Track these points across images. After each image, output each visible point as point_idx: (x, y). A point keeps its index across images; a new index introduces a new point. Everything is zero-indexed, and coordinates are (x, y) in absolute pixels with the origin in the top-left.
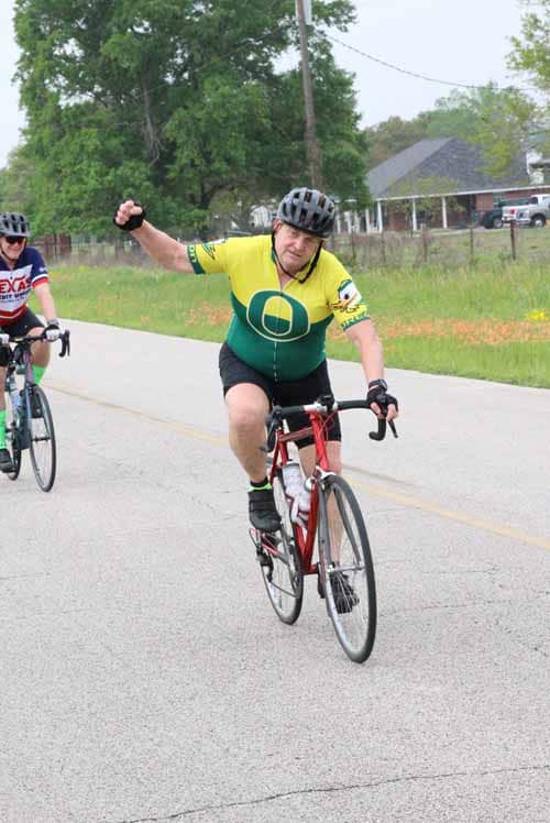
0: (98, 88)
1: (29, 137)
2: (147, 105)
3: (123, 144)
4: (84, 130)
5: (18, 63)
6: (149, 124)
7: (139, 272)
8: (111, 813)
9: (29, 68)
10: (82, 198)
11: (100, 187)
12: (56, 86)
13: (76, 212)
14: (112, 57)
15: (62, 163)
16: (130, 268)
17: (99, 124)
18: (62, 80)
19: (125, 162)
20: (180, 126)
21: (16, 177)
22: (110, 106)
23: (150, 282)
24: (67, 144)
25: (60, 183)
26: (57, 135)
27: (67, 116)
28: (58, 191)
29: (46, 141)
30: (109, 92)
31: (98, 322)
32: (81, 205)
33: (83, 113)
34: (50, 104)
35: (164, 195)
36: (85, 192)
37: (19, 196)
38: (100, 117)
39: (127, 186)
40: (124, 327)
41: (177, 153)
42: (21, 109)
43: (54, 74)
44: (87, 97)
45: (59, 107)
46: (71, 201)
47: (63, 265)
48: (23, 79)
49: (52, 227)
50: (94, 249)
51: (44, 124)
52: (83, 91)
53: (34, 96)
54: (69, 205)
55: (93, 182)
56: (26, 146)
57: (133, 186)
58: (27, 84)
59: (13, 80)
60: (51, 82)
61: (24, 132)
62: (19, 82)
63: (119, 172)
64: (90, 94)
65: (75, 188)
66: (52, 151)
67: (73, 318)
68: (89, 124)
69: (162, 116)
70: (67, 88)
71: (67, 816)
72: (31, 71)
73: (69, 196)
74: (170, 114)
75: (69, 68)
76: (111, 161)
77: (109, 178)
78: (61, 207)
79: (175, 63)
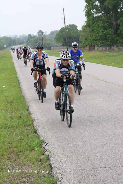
0: (103, 12)
1: (87, 23)
2: (114, 16)
3: (108, 25)
4: (99, 22)
5: (85, 6)
6: (114, 21)
7: (111, 54)
8: (117, 165)
9: (88, 7)
10: (98, 37)
11: (102, 34)
12: (93, 12)
13: (96, 40)
14: (106, 5)
15: (94, 29)
16: (108, 52)
17: (103, 20)
18: (95, 10)
19: (108, 29)
20: (121, 21)
21: (83, 32)
22: (105, 16)
23: (114, 56)
24: (95, 25)
25: (93, 33)
26: (93, 23)
27: (96, 18)
28: (93, 35)
29: (91, 24)
30: (105, 13)
31: (102, 64)
32: (98, 38)
33: (99, 18)
34: (92, 16)
35: (117, 37)
36: (99, 35)
37: (84, 36)
38: (103, 19)
39: (108, 34)
40: (108, 65)
41: (120, 27)
42: (85, 17)
43: (93, 9)
44: (100, 14)
45: (94, 16)
46: (96, 37)
47: (93, 52)
48: (86, 10)
49: (91, 43)
50: (101, 49)
51: (91, 20)
52: (99, 13)
53: (88, 14)
54: (95, 38)
55: (101, 33)
56: (86, 25)
57: (110, 34)
58: (87, 11)
59: (84, 10)
60: (92, 11)
61: (86, 22)
62: (85, 11)
63: (107, 31)
64: (101, 13)
65: (97, 35)
66: (92, 26)
67: (96, 63)
68: (101, 20)
69: (117, 19)
70: (96, 12)
71: (107, 165)
72: (88, 8)
73: (95, 36)
74: (119, 18)
75: (97, 8)
76: (105, 28)
77: (105, 32)
78: (94, 39)
79: (120, 7)
